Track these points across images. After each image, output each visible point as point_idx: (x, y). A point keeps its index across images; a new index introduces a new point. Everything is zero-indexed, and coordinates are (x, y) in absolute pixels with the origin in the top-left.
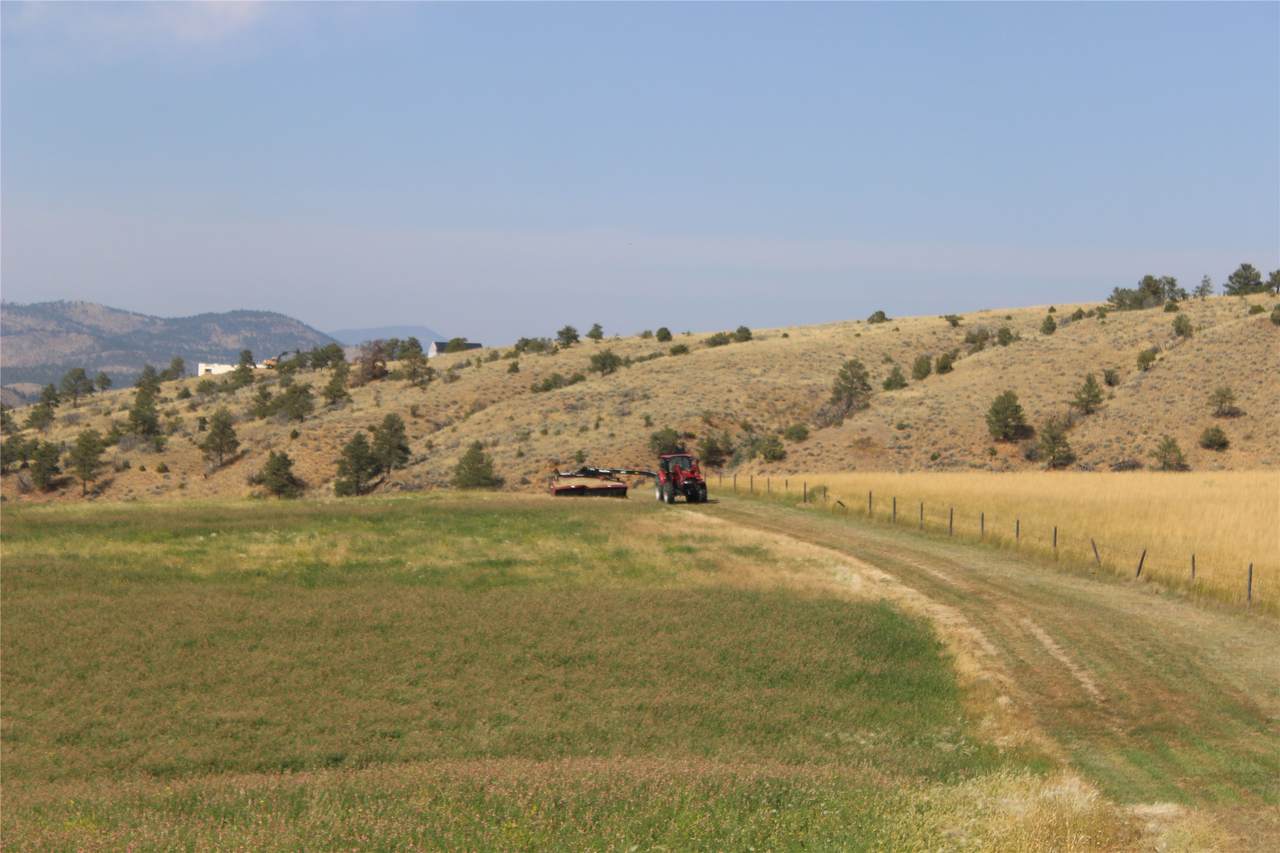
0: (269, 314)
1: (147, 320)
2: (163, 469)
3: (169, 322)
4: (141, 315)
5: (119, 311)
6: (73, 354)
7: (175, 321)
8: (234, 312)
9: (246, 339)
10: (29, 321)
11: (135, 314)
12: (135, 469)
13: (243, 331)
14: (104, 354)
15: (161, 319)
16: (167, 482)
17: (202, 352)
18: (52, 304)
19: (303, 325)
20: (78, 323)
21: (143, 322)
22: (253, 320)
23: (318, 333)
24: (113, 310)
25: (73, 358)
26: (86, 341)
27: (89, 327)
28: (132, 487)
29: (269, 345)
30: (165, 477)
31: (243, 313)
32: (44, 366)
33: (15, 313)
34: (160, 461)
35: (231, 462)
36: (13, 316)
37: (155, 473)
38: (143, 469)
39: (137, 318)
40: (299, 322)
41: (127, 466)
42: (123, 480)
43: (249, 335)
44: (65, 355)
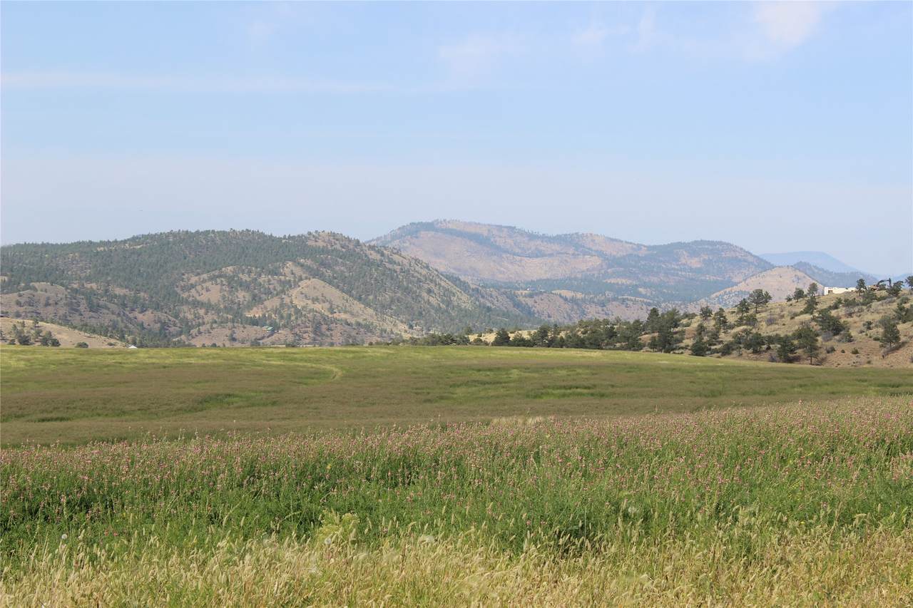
0: (721, 243)
1: (635, 246)
2: (855, 352)
3: (649, 248)
4: (631, 243)
5: (616, 240)
6: (588, 270)
7: (654, 247)
8: (696, 242)
9: (704, 260)
10: (556, 247)
11: (626, 242)
12: (838, 352)
13: (702, 255)
14: (609, 270)
15: (645, 246)
16: (859, 360)
17: (674, 269)
18: (571, 235)
19: (744, 251)
20: (589, 249)
21: (633, 249)
22: (710, 248)
23: (755, 257)
24: (612, 240)
25: (588, 273)
26: (595, 261)
27: (597, 251)
28: (839, 362)
29: (721, 265)
30: (857, 356)
31: (702, 242)
32: (570, 279)
33: (546, 241)
34: (853, 348)
35: (897, 348)
36: (545, 243)
37: (851, 354)
38: (843, 352)
39: (628, 245)
40: (741, 249)
41: (833, 350)
42: (832, 357)
43: (706, 258)
44: (583, 271)
